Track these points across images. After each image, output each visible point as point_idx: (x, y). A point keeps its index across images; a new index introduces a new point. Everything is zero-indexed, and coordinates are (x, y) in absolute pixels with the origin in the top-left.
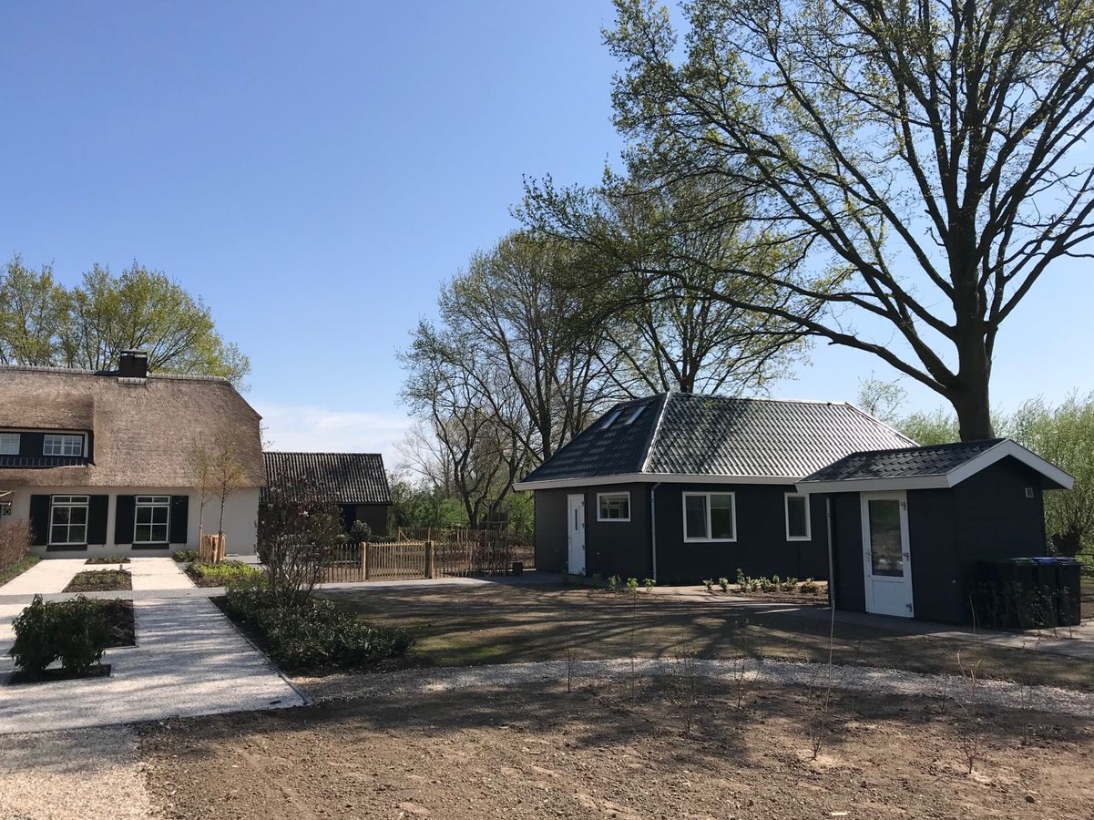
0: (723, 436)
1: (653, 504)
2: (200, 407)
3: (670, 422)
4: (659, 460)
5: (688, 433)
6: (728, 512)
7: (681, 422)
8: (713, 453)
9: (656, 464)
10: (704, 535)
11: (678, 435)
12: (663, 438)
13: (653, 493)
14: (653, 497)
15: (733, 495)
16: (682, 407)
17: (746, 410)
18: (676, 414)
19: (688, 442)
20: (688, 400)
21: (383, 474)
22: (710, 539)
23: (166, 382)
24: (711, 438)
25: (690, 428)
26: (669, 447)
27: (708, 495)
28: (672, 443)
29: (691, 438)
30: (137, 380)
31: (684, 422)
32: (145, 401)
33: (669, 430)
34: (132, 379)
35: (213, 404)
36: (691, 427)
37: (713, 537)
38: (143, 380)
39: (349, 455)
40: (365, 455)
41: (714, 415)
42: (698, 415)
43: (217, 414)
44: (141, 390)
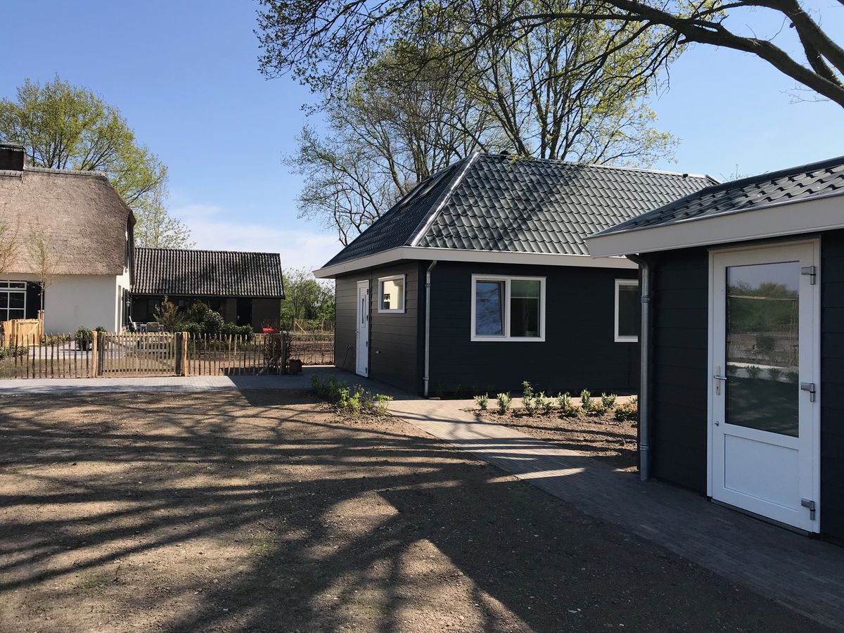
0: (538, 206)
1: (428, 290)
2: (72, 199)
3: (469, 186)
4: (440, 231)
5: (490, 200)
6: (535, 304)
7: (484, 187)
8: (520, 226)
9: (436, 236)
10: (501, 332)
11: (476, 202)
12: (453, 205)
13: (428, 275)
14: (428, 281)
15: (543, 280)
16: (490, 170)
17: (575, 177)
18: (479, 178)
19: (488, 212)
20: (500, 162)
21: (279, 272)
22: (507, 338)
23: (43, 175)
24: (521, 207)
25: (496, 195)
26: (458, 216)
27: (508, 279)
28: (465, 212)
29: (494, 207)
30: (13, 172)
31: (487, 186)
32: (16, 192)
33: (465, 196)
34: (8, 172)
35: (86, 197)
36: (497, 192)
37: (512, 335)
38: (19, 173)
39: (250, 254)
40: (264, 254)
41: (531, 181)
42: (510, 180)
43: (88, 206)
44: (15, 182)
